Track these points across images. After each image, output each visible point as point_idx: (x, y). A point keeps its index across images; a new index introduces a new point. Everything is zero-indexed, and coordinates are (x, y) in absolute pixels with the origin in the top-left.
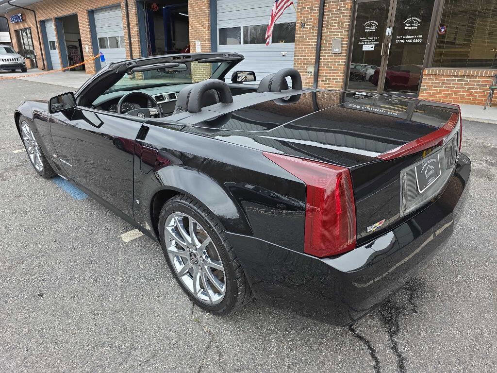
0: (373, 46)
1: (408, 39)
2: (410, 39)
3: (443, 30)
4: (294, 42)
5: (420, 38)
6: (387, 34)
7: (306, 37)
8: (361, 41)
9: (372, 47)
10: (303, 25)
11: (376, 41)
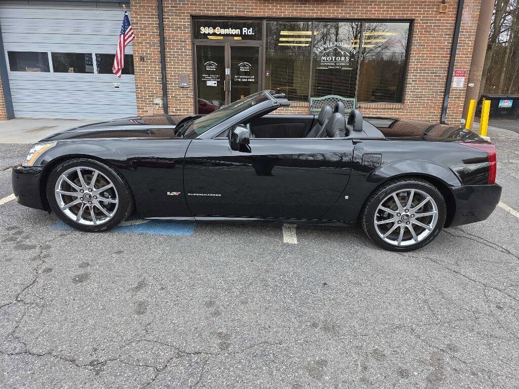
0: (216, 82)
1: (243, 78)
2: (245, 78)
3: (268, 74)
4: (134, 74)
5: (253, 79)
6: (226, 74)
7: (148, 70)
8: (204, 77)
9: (215, 84)
10: (142, 59)
11: (218, 78)
